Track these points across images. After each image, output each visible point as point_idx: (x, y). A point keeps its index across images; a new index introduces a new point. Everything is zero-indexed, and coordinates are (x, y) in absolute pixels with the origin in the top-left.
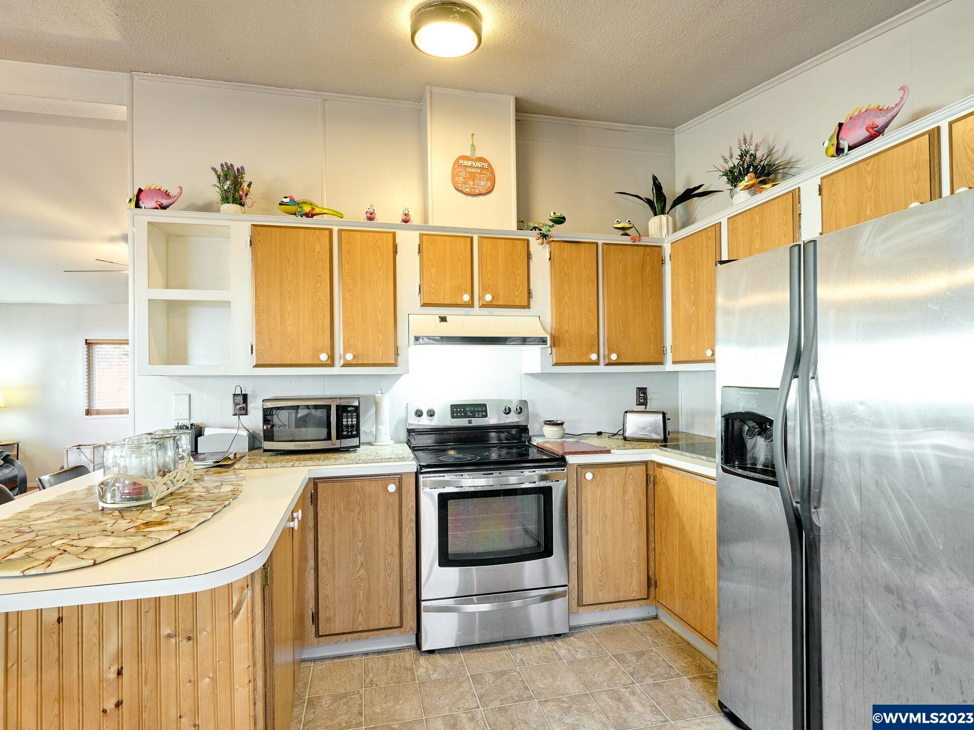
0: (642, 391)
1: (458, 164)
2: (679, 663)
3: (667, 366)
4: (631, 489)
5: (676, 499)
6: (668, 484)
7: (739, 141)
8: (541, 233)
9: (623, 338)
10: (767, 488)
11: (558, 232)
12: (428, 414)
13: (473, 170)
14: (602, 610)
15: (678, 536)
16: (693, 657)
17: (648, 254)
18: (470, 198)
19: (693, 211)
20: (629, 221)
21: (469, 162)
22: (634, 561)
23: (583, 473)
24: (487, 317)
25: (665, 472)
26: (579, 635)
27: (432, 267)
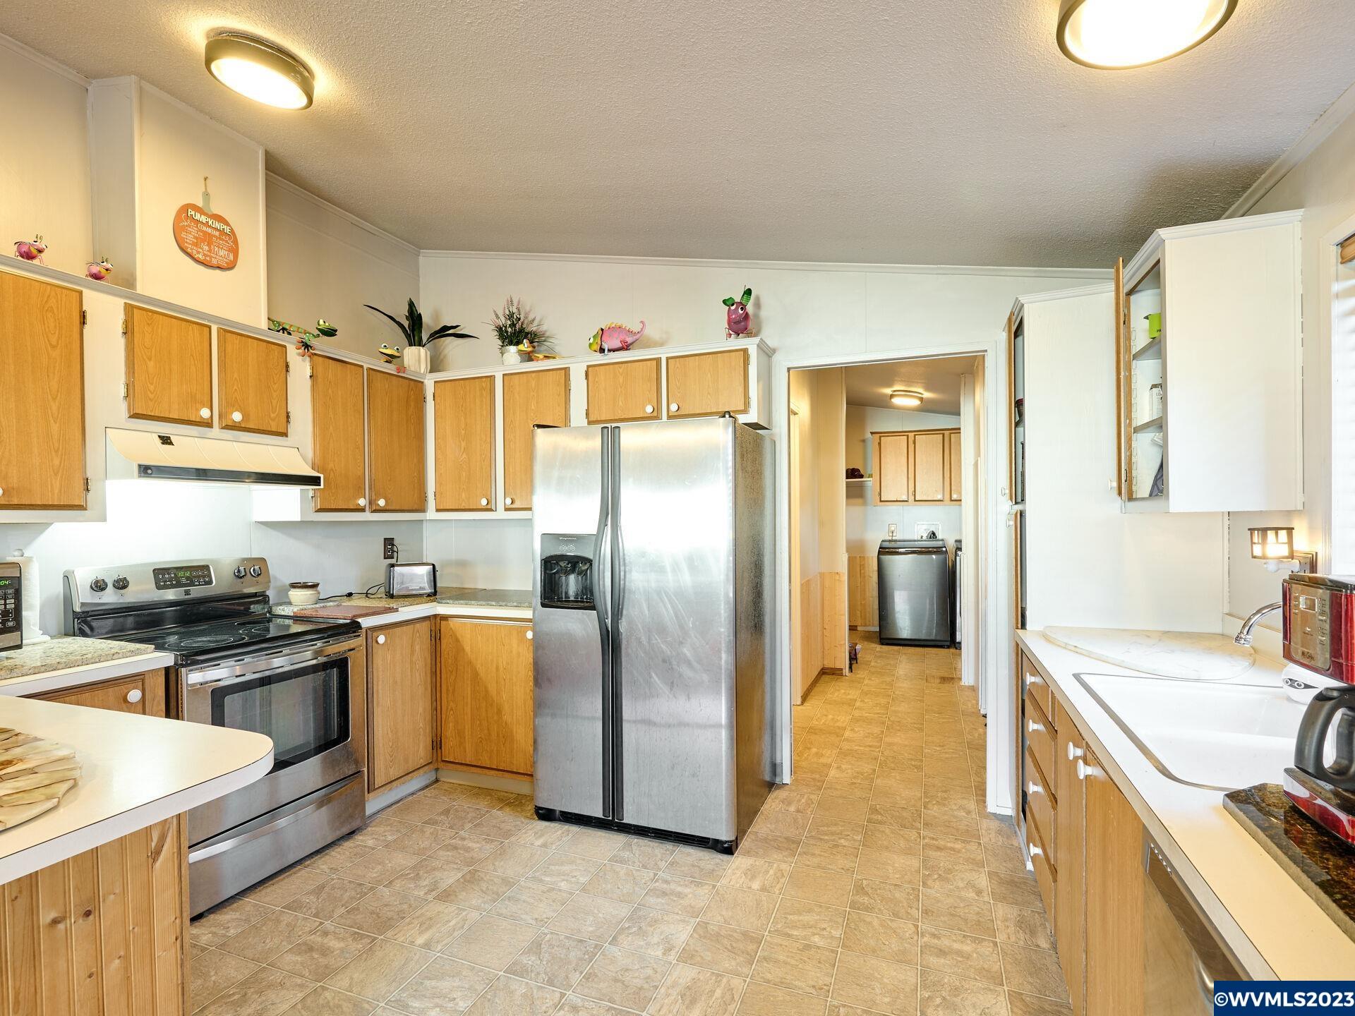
0: (389, 542)
1: (184, 212)
2: (483, 804)
3: (428, 514)
4: (417, 648)
5: (467, 649)
6: (458, 635)
7: (508, 300)
8: (302, 342)
9: (390, 481)
10: (583, 613)
11: (323, 345)
12: (114, 586)
13: (209, 230)
14: (391, 789)
15: (469, 685)
16: (490, 795)
17: (412, 390)
18: (201, 268)
19: (442, 347)
20: (398, 349)
21: (202, 216)
22: (421, 725)
23: (374, 638)
24: (231, 443)
25: (452, 622)
26: (374, 823)
27: (150, 360)
